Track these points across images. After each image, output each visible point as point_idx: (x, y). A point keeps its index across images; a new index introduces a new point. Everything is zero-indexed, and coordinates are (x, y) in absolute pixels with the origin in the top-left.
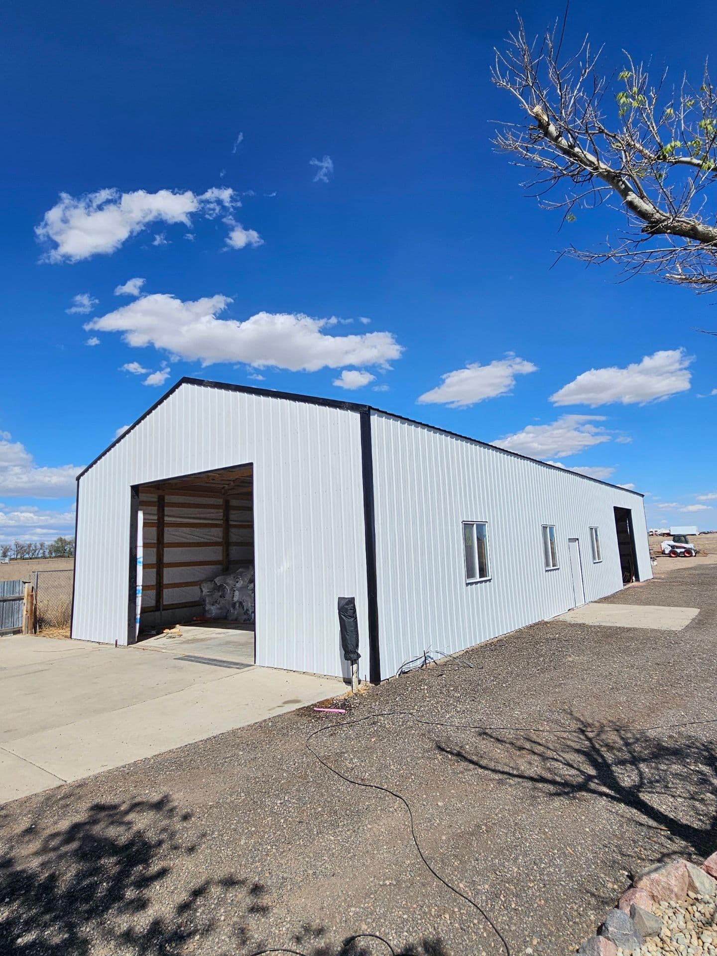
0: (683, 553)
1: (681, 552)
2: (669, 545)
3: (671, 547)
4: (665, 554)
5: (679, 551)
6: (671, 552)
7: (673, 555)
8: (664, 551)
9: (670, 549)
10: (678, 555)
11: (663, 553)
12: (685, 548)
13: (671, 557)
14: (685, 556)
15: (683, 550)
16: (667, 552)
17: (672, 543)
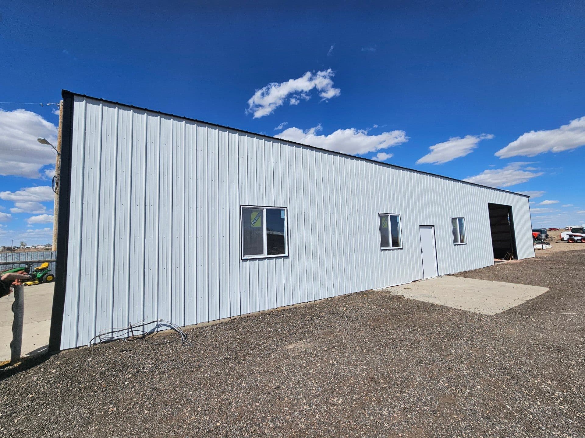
0: (580, 240)
1: (578, 239)
2: (568, 235)
3: (569, 235)
4: (564, 240)
5: (576, 238)
6: (568, 239)
7: (571, 242)
8: (563, 238)
9: (568, 237)
10: (576, 241)
11: (562, 239)
12: (581, 236)
13: (569, 242)
14: (582, 242)
15: (580, 238)
16: (565, 239)
17: (571, 233)
